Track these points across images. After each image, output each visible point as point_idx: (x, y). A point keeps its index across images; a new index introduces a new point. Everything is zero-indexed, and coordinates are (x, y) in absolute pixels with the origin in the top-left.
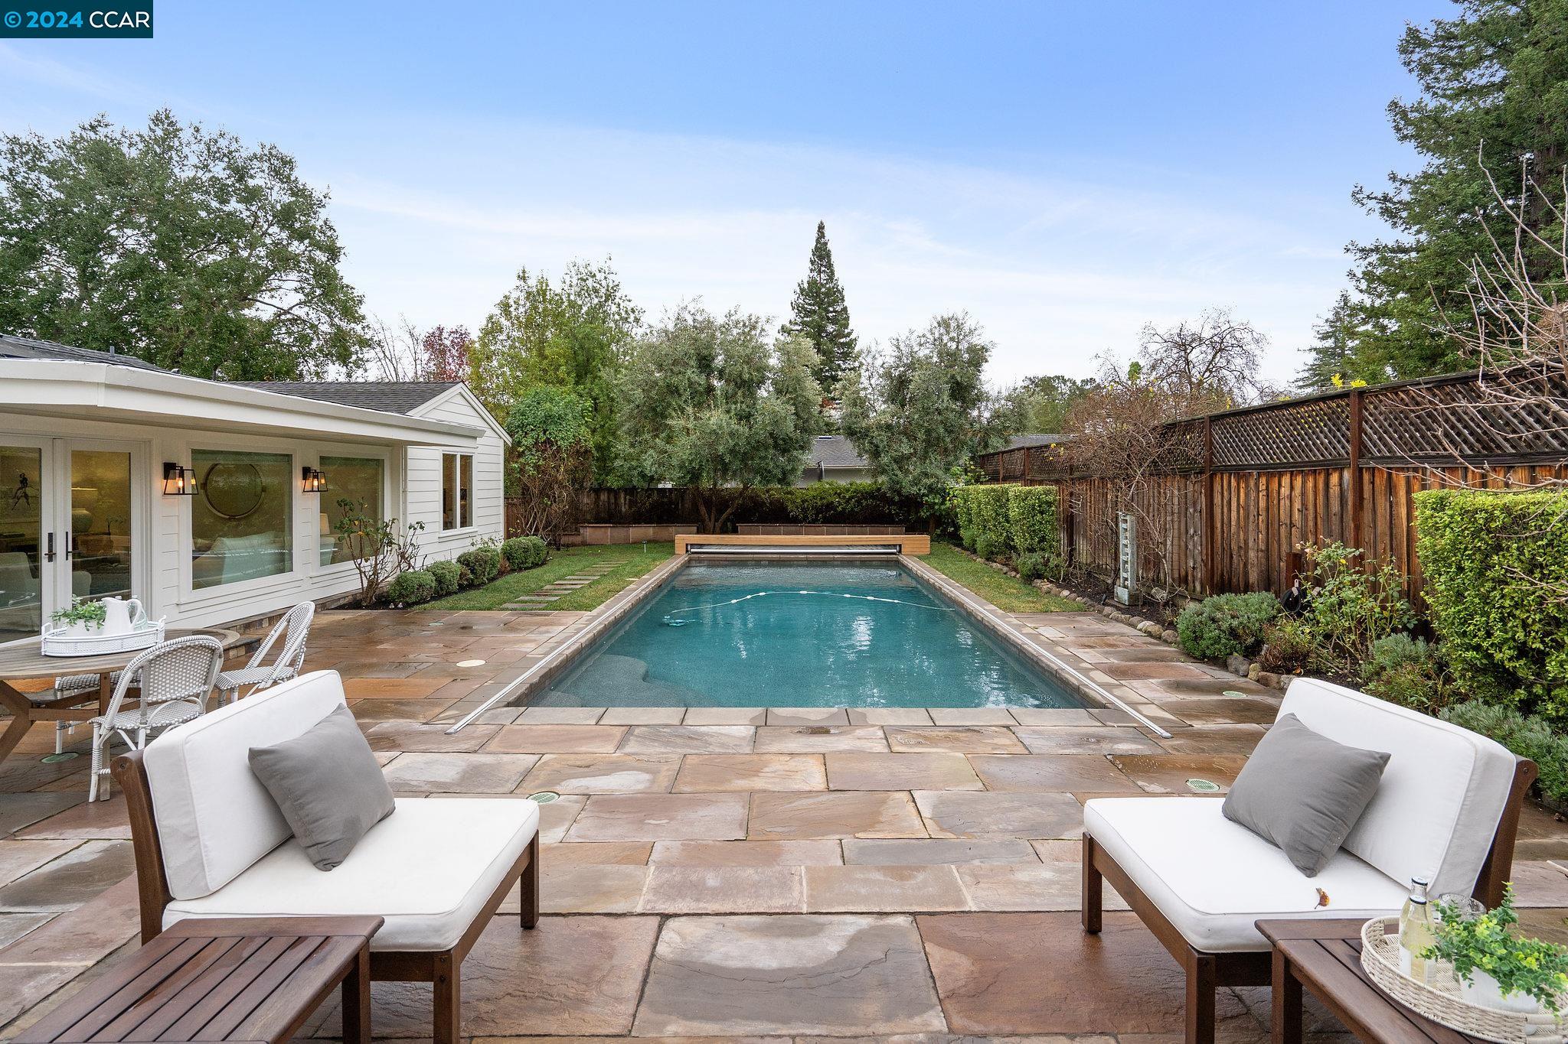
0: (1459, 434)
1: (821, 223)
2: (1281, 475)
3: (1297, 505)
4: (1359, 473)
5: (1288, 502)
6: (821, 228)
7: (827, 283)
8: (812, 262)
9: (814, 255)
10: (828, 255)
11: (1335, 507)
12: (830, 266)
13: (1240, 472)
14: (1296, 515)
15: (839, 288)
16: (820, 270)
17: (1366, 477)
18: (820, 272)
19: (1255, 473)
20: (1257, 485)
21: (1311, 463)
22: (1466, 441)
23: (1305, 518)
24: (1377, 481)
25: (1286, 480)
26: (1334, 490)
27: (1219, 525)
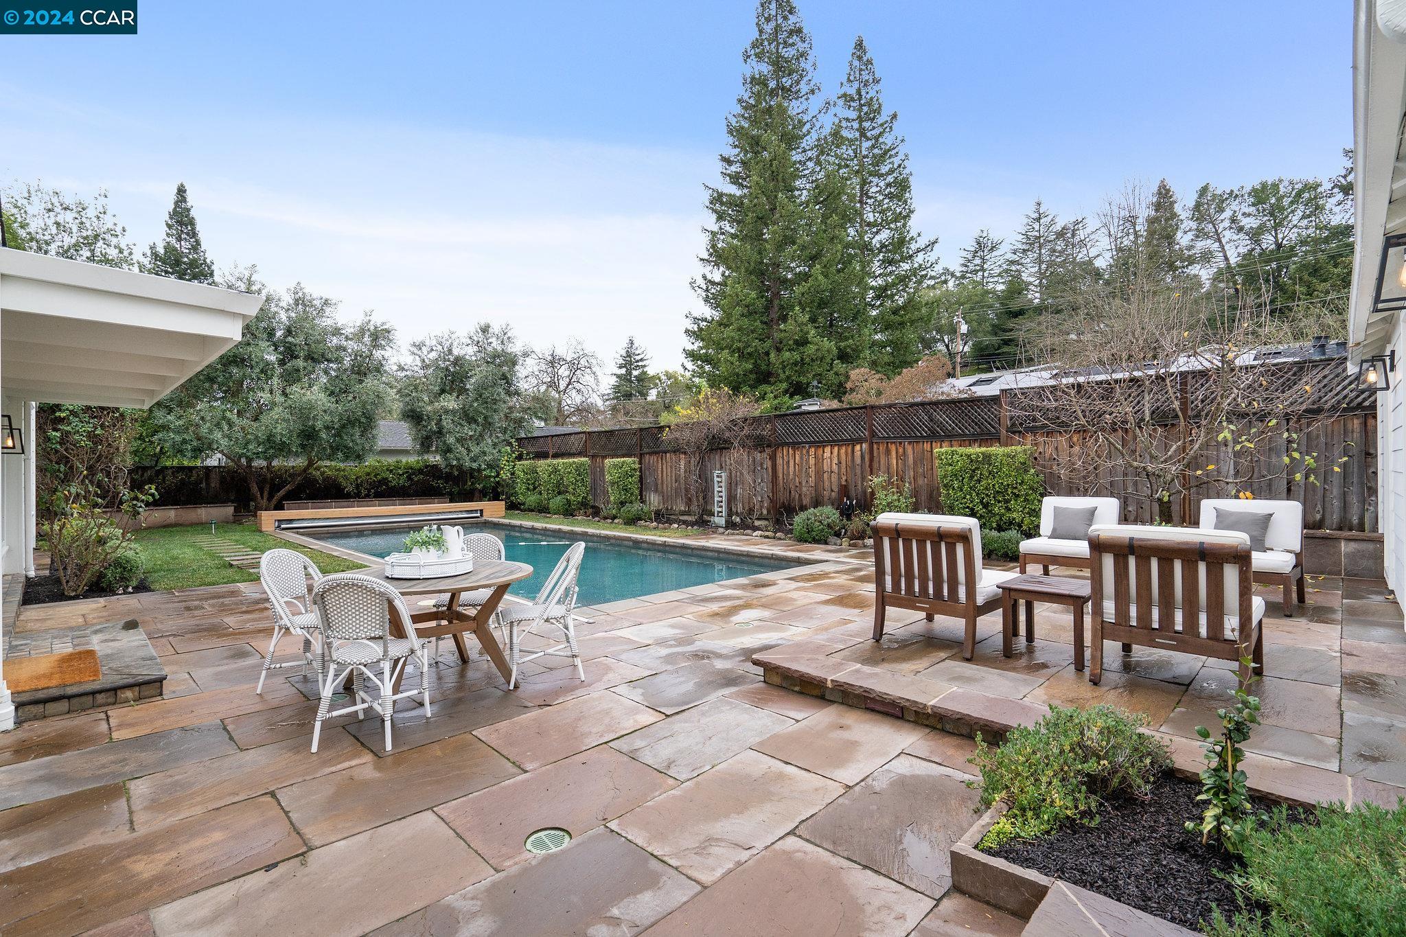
0: (920, 427)
1: (182, 185)
2: (824, 446)
3: (835, 461)
4: (871, 445)
5: (829, 460)
6: (181, 191)
7: (190, 253)
8: (169, 226)
9: (171, 218)
10: (192, 222)
11: (858, 460)
12: (194, 234)
13: (795, 445)
14: (835, 467)
15: (208, 261)
16: (180, 236)
17: (875, 446)
18: (179, 239)
19: (807, 446)
20: (808, 452)
21: (843, 440)
22: (923, 430)
23: (839, 468)
24: (881, 448)
25: (828, 449)
26: (858, 454)
27: (781, 476)
